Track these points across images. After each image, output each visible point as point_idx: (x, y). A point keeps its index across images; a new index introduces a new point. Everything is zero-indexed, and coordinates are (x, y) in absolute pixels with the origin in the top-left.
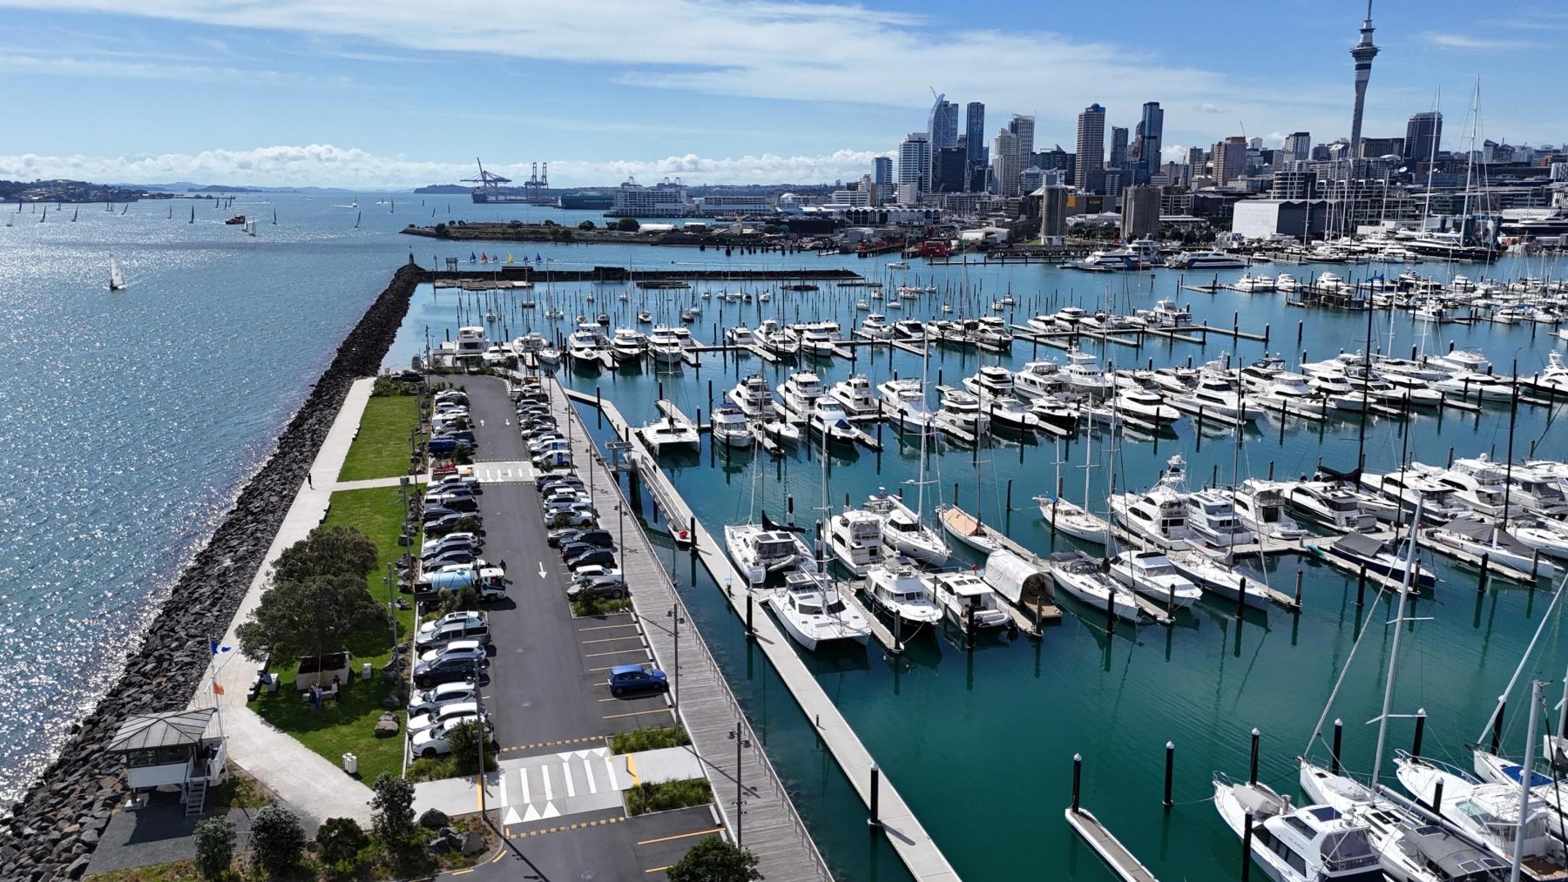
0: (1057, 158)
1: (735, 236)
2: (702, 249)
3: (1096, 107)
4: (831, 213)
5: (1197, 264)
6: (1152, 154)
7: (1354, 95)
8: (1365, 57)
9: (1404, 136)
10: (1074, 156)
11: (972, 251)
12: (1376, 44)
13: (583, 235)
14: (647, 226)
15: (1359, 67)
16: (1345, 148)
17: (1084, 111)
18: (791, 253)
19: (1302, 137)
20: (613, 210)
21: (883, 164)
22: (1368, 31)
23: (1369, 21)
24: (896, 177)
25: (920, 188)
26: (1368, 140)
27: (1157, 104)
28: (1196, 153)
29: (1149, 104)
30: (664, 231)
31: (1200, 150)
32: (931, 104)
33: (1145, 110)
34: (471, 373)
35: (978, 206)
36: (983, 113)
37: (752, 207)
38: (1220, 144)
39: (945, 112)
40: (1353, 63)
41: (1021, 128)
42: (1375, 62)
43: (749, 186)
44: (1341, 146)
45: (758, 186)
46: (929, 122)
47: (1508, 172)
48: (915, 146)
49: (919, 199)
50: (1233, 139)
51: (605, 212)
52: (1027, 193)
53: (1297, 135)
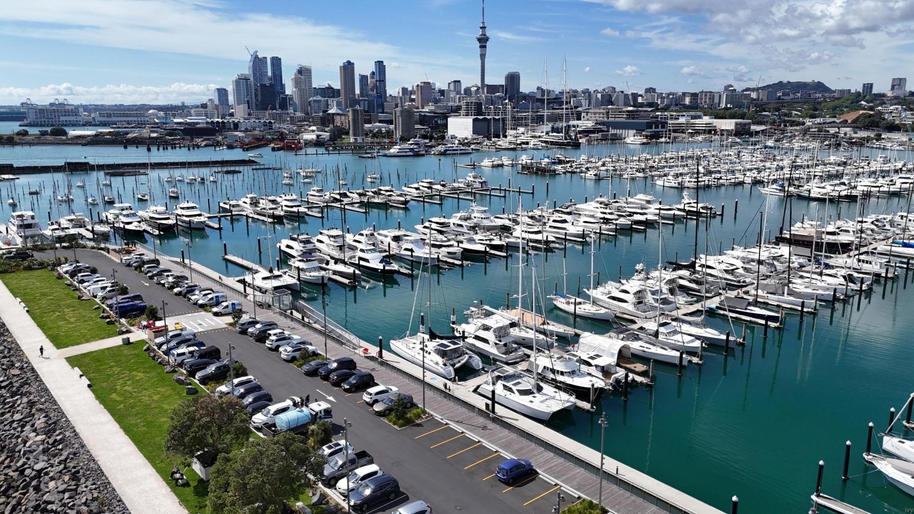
0: (329, 92)
1: (146, 139)
2: (125, 147)
3: (349, 62)
4: (197, 123)
5: (448, 152)
6: (382, 90)
7: (480, 61)
8: (483, 41)
9: (503, 83)
10: (339, 90)
11: (311, 146)
12: (488, 34)
13: (23, 140)
14: (73, 132)
15: (481, 47)
16: (478, 89)
17: (342, 65)
18: (194, 149)
19: (457, 82)
20: (25, 122)
21: (222, 93)
22: (483, 28)
23: (483, 23)
24: (231, 99)
25: (249, 108)
26: (488, 85)
27: (382, 62)
28: (404, 90)
29: (378, 62)
30: (89, 136)
31: (407, 89)
32: (248, 58)
33: (376, 65)
34: (64, 247)
35: (288, 119)
36: (280, 63)
37: (135, 119)
38: (418, 85)
39: (258, 62)
40: (478, 44)
41: (304, 73)
42: (488, 44)
43: (116, 105)
44: (476, 88)
45: (123, 105)
46: (249, 68)
47: (555, 102)
48: (241, 82)
49: (249, 114)
50: (424, 83)
51: (19, 123)
52: (325, 112)
53: (455, 82)
